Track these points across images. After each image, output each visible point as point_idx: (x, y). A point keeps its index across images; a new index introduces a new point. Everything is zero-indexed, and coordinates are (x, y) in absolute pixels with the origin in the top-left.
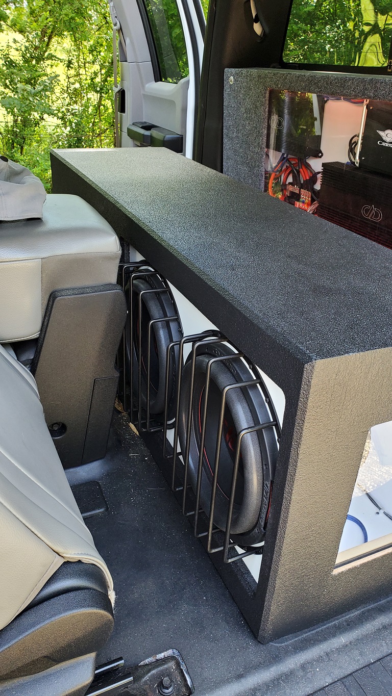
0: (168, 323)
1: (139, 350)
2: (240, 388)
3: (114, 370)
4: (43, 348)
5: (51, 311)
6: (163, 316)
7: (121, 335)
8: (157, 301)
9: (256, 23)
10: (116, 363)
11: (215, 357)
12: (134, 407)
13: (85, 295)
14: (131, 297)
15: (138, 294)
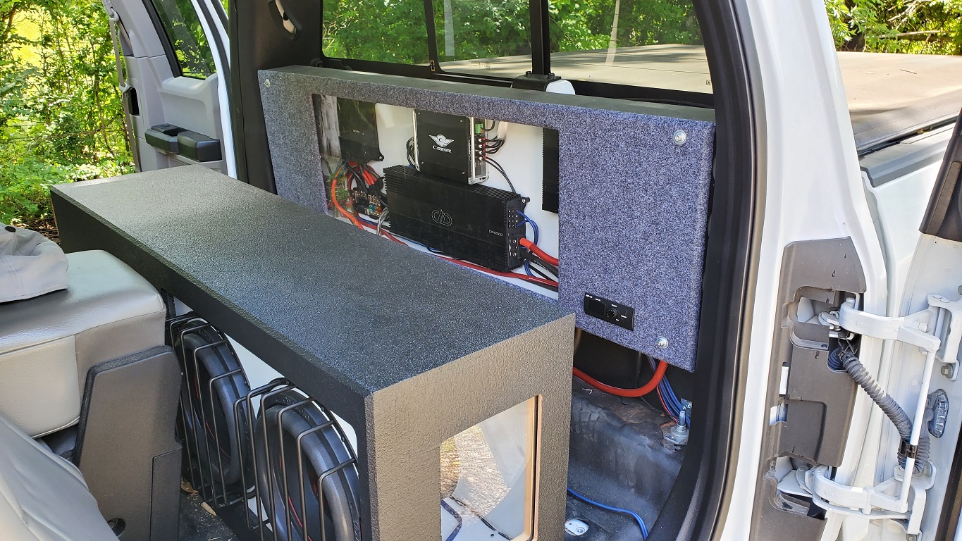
0: (230, 377)
1: (201, 414)
2: (315, 432)
3: (175, 442)
4: (86, 435)
5: (92, 390)
6: (224, 371)
7: (177, 402)
8: (215, 355)
9: (286, 20)
10: (176, 434)
11: (286, 405)
12: (205, 482)
13: (130, 365)
14: (184, 355)
15: (192, 351)
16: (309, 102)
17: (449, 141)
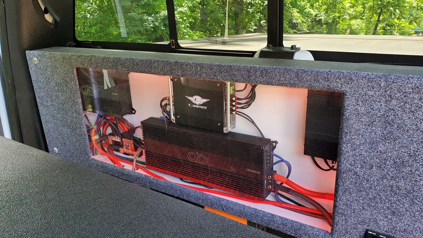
9: (46, 13)
16: (73, 74)
17: (205, 100)
